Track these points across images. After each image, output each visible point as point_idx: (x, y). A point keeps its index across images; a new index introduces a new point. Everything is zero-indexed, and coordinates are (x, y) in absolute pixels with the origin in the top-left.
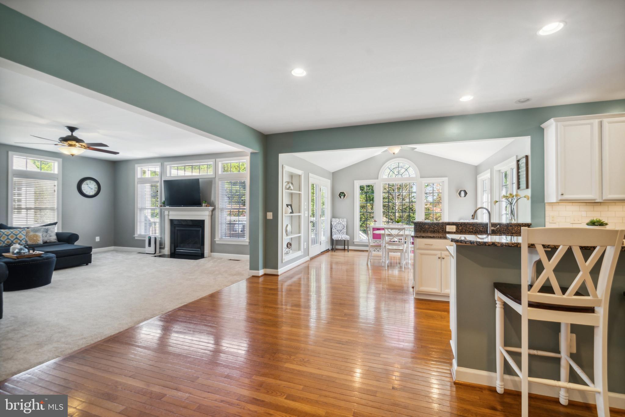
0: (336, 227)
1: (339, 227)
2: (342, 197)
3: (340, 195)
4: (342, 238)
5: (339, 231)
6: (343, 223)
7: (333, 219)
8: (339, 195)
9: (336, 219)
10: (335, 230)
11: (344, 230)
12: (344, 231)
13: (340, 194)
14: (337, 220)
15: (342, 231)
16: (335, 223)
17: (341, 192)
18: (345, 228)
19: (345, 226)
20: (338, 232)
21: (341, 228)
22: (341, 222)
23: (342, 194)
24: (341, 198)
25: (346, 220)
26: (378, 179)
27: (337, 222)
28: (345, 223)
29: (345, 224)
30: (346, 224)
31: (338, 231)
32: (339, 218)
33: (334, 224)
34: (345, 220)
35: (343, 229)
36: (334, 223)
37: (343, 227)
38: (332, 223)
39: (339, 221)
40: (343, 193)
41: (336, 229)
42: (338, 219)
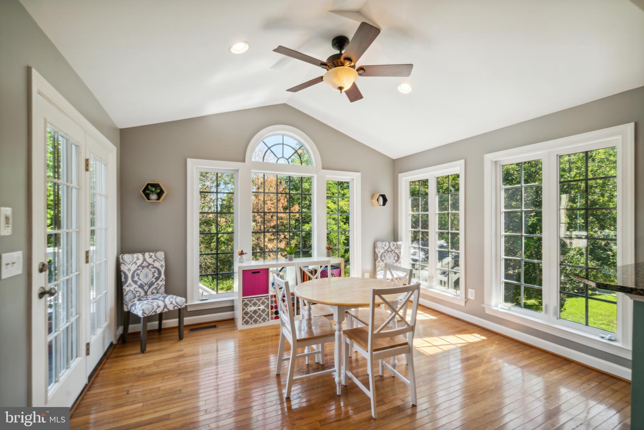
0: (136, 279)
1: (146, 276)
2: (154, 197)
3: (147, 192)
4: (165, 306)
5: (146, 288)
6: (157, 264)
7: (127, 257)
8: (144, 191)
9: (135, 255)
10: (134, 286)
11: (159, 282)
12: (161, 283)
13: (146, 188)
14: (138, 259)
15: (155, 286)
16: (134, 267)
17: (148, 184)
18: (163, 276)
19: (163, 271)
20: (143, 288)
21: (150, 278)
22: (150, 261)
23: (154, 189)
24: (149, 199)
25: (163, 256)
26: (244, 161)
27: (139, 262)
28: (160, 264)
29: (162, 266)
30: (164, 264)
31: (141, 286)
32: (143, 252)
33: (129, 270)
34: (161, 255)
35: (157, 279)
36: (128, 268)
37: (156, 275)
38: (124, 268)
39: (145, 260)
40: (156, 186)
41: (135, 282)
42: (140, 256)
